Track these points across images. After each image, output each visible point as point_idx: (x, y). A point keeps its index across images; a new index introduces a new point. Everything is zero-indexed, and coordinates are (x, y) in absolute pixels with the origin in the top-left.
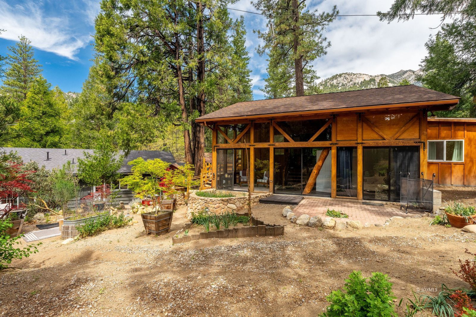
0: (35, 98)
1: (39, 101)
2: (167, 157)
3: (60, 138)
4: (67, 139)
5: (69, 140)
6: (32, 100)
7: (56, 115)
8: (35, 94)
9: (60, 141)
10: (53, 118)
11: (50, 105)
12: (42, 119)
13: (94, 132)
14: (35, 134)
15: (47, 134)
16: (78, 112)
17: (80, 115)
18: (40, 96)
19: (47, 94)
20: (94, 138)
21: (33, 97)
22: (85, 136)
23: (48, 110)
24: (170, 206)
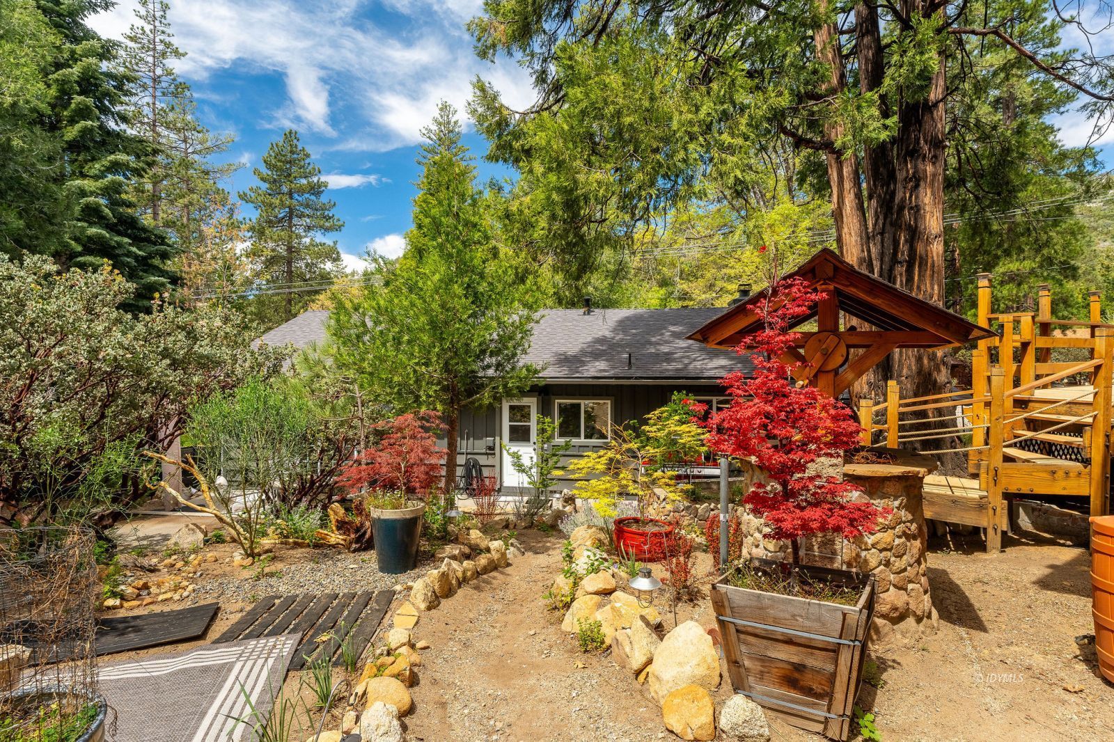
24: (818, 672)
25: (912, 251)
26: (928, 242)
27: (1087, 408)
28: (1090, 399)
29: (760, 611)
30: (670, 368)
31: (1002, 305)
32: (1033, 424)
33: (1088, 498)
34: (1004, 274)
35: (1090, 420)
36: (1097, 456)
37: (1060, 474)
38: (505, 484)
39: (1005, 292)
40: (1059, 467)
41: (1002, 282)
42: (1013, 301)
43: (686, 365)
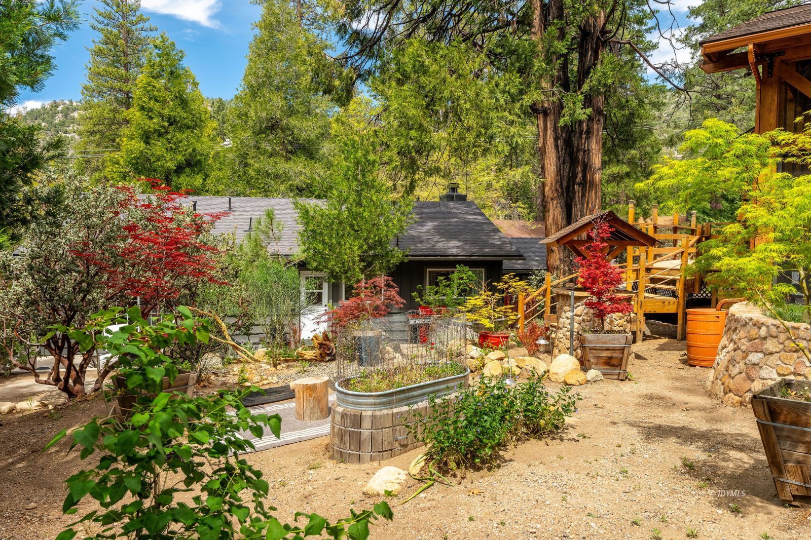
0: (154, 87)
1: (161, 94)
2: (471, 218)
3: (205, 180)
4: (218, 180)
5: (222, 184)
6: (149, 91)
7: (195, 125)
8: (153, 77)
9: (205, 187)
10: (188, 132)
11: (183, 102)
12: (169, 136)
13: (276, 163)
14: (155, 170)
15: (179, 170)
16: (239, 116)
17: (246, 122)
18: (163, 81)
19: (177, 77)
20: (276, 177)
21: (149, 84)
22: (258, 172)
23: (180, 113)
24: (617, 358)
25: (584, 176)
26: (594, 173)
27: (677, 272)
28: (679, 267)
29: (598, 341)
30: (423, 248)
31: (608, 199)
32: (653, 280)
33: (676, 315)
34: (610, 175)
35: (678, 278)
36: (680, 293)
37: (667, 303)
38: (302, 337)
39: (610, 189)
40: (666, 300)
41: (608, 180)
42: (614, 195)
43: (434, 246)
